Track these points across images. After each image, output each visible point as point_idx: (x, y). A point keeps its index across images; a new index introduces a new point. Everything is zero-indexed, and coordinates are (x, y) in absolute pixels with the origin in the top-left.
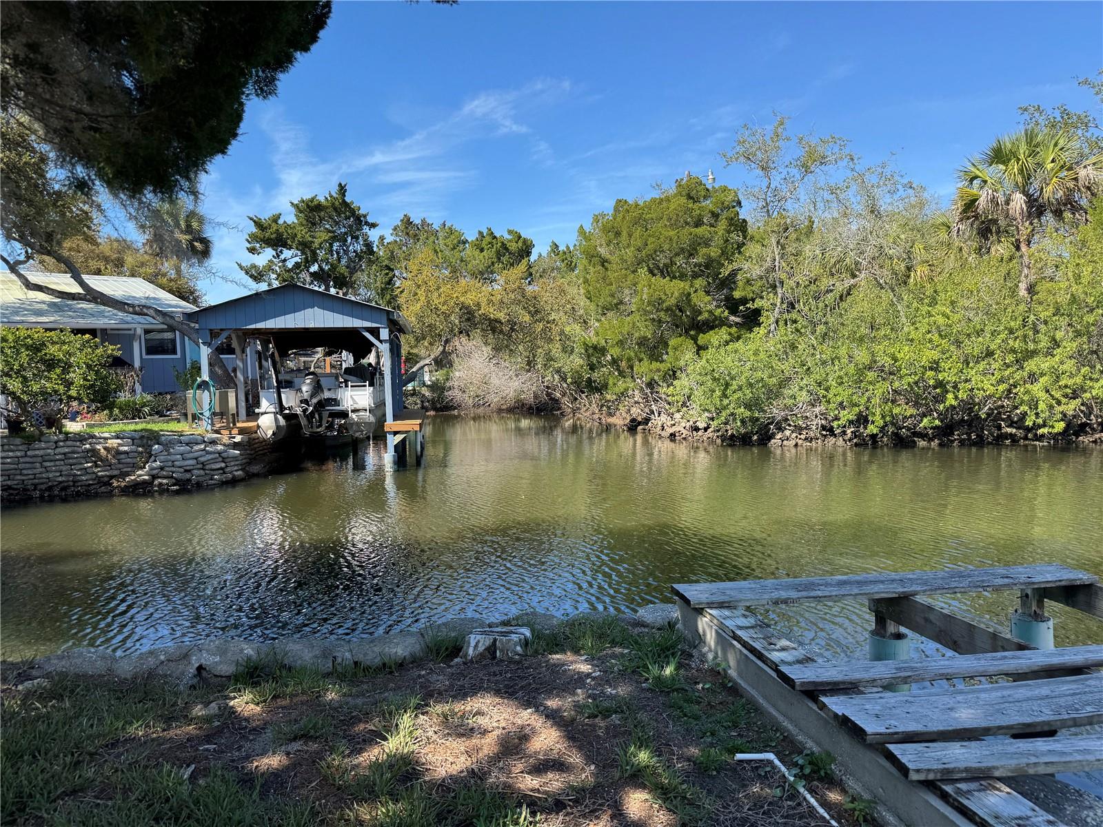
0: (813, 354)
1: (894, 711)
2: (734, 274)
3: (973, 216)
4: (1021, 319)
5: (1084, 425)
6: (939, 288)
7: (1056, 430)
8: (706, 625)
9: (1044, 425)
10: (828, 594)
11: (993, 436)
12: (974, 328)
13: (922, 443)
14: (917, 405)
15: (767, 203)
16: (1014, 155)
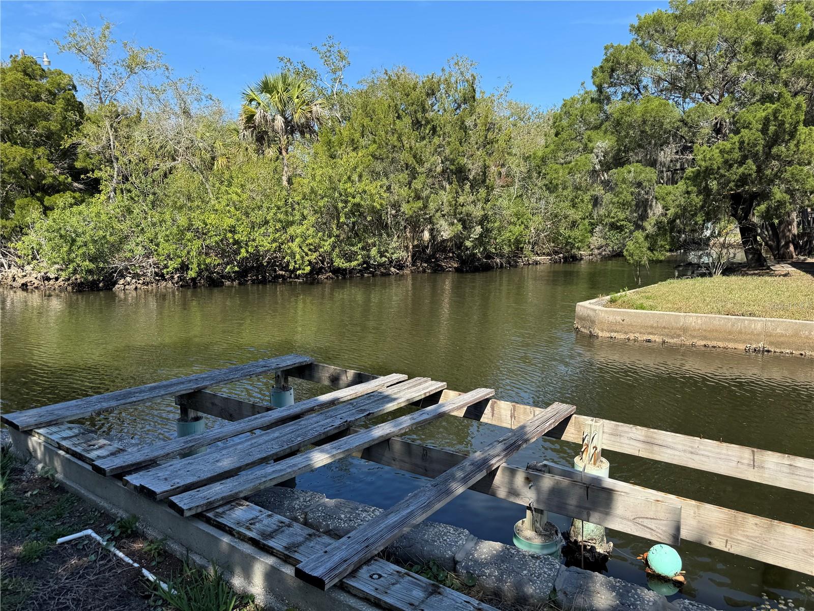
0: (145, 218)
1: (179, 472)
2: (74, 146)
3: (253, 127)
4: (284, 200)
5: (321, 268)
6: (234, 175)
7: (306, 272)
8: (35, 442)
9: (299, 269)
10: (141, 398)
11: (271, 276)
12: (256, 204)
13: (228, 283)
14: (223, 257)
15: (99, 92)
16: (275, 88)
